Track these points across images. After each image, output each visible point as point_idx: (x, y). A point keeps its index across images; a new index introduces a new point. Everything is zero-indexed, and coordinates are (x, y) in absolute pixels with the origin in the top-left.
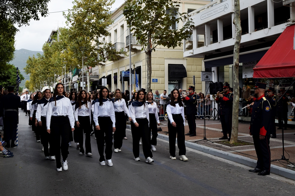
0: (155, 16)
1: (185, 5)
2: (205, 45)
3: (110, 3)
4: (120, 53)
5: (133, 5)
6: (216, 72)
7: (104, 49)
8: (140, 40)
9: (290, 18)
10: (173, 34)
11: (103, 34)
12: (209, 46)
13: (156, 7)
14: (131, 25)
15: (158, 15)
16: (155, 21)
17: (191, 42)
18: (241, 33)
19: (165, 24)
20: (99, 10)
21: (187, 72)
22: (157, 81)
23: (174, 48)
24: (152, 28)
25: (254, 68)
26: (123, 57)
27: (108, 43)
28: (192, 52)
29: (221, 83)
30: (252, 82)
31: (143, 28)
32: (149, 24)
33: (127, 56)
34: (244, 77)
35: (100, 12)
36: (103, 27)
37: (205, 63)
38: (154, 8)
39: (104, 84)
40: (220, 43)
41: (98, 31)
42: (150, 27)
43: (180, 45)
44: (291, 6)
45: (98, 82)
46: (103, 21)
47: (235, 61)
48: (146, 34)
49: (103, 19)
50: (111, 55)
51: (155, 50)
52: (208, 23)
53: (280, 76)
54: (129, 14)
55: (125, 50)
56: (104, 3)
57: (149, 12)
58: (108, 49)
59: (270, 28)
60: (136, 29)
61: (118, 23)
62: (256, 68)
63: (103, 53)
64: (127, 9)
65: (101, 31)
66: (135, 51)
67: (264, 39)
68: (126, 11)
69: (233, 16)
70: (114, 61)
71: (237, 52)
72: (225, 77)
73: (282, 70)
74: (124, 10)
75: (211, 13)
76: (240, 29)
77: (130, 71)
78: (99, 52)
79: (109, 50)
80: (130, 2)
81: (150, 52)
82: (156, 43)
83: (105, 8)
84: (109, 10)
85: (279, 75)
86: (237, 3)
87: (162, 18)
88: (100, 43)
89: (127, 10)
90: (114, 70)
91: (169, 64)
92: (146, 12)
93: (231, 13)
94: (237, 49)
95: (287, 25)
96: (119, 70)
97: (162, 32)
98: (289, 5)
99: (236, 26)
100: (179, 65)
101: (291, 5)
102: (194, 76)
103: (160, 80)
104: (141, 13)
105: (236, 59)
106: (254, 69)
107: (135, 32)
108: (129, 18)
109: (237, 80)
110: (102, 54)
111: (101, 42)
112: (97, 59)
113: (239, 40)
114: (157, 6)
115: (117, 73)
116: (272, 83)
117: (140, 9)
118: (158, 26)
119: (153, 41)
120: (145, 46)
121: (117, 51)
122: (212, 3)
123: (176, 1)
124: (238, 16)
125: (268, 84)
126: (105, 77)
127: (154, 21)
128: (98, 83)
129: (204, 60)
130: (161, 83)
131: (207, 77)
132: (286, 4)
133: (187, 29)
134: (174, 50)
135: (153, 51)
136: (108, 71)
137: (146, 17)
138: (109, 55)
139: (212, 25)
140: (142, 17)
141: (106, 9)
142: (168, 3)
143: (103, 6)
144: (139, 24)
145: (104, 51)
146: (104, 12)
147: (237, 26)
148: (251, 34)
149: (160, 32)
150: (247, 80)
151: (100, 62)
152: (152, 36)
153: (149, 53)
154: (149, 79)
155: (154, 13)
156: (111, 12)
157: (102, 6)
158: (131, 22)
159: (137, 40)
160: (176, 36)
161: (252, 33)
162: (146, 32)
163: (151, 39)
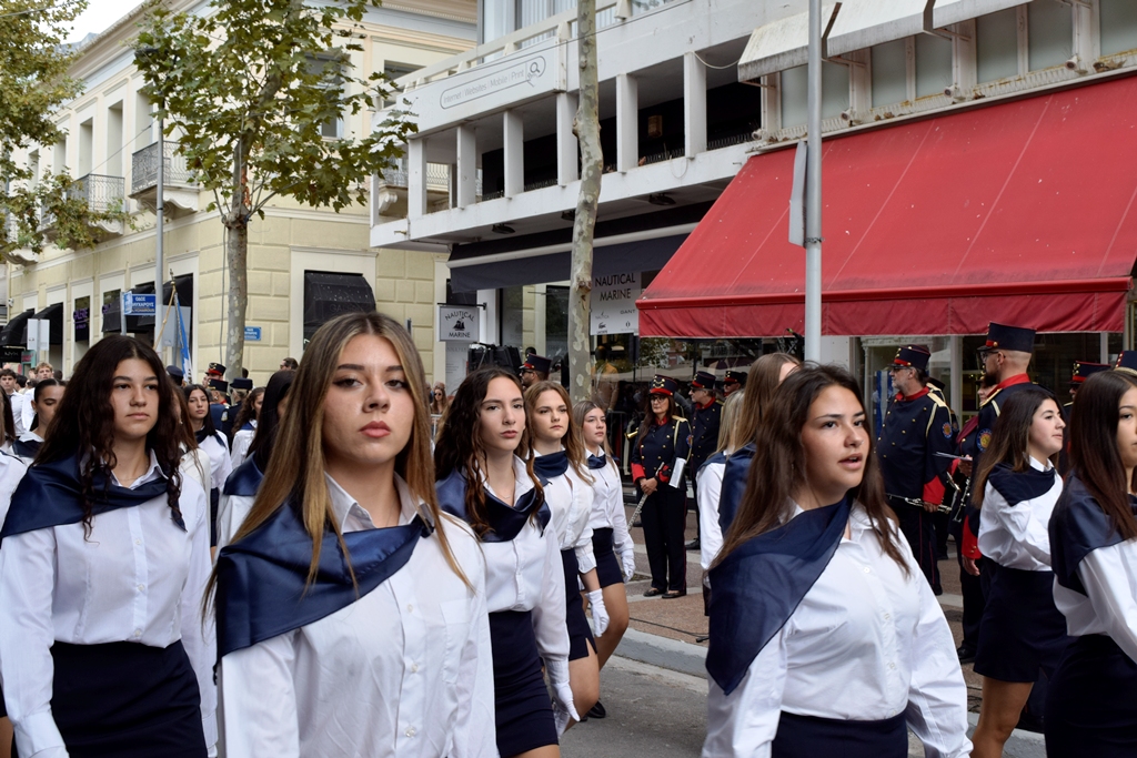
0: (264, 82)
1: (376, 45)
2: (455, 205)
3: (69, 10)
4: (105, 217)
5: (176, 30)
6: (492, 307)
7: (41, 197)
8: (201, 172)
9: (760, 127)
10: (336, 155)
11: (34, 136)
12: (472, 208)
13: (271, 46)
14: (167, 107)
15: (277, 80)
16: (264, 101)
17: (395, 188)
18: (601, 169)
19: (305, 116)
20: (20, 37)
21: (377, 303)
22: (258, 336)
23: (337, 211)
24: (254, 129)
25: (638, 301)
26: (117, 236)
27: (55, 172)
28: (405, 229)
29: (513, 352)
30: (622, 348)
31: (217, 126)
32: (242, 110)
33: (135, 231)
34: (595, 331)
35: (22, 44)
36: (37, 108)
37: (453, 270)
38: (262, 49)
39: (38, 341)
40: (510, 199)
41: (12, 125)
42: (245, 123)
43: (361, 200)
44: (764, 86)
45: (4, 334)
46: (38, 82)
47: (580, 271)
48: (227, 148)
49: (35, 76)
50: (69, 225)
51: (261, 213)
52: (467, 124)
53: (732, 330)
54: (159, 63)
55: (128, 206)
56: (42, 11)
57: (242, 65)
58: (55, 199)
59: (692, 159)
60: (185, 127)
61: (100, 95)
62: (645, 299)
63: (32, 213)
64: (151, 43)
65: (28, 122)
66: (171, 210)
67: (670, 196)
68: (148, 51)
69: (562, 106)
70: (75, 249)
71: (585, 239)
72: (524, 328)
73: (737, 311)
74: (136, 47)
75: (482, 87)
76: (598, 155)
77: (158, 295)
78: (18, 209)
79: (59, 204)
80: (162, 16)
81: (241, 222)
82: (266, 188)
83: (44, 28)
84: (61, 37)
85: (726, 327)
86: (589, 60)
87: (290, 92)
88: (20, 174)
89: (150, 47)
90: (74, 284)
91: (306, 272)
92: (230, 63)
93: (557, 93)
94: (584, 228)
95: (752, 151)
96: (96, 288)
97: (292, 145)
98: (757, 80)
99: (582, 144)
100: (347, 277)
101: (764, 81)
102: (409, 323)
103: (270, 331)
104: (209, 65)
105: (582, 265)
106: (638, 305)
107: (184, 140)
108: (157, 79)
109: (583, 343)
110: (26, 216)
111: (25, 170)
112: (6, 235)
113: (593, 195)
114: (276, 42)
115: (88, 297)
116: (678, 352)
117: (205, 50)
118: (277, 120)
119: (257, 178)
120: (221, 198)
121: (91, 209)
122: (482, 50)
123: (347, 30)
124: (592, 106)
125: (663, 357)
126: (36, 312)
127: (261, 100)
128: (4, 338)
129: (450, 259)
130: (275, 346)
131: (460, 326)
132: (748, 78)
133: (390, 137)
134: (336, 218)
135: (255, 217)
136: (50, 290)
137: (227, 81)
138: (61, 224)
139: (483, 130)
140: (212, 80)
141: (50, 34)
142: (317, 35)
143: (38, 21)
144: (200, 108)
145: (38, 206)
146: (39, 46)
147: (587, 145)
148: (624, 174)
149: (285, 147)
150: (604, 341)
151: (16, 252)
152: (253, 159)
153: (238, 225)
154: (237, 329)
155: (263, 71)
156: (70, 46)
157: (34, 23)
158: (167, 99)
159: (189, 168)
160: (347, 163)
161: (629, 172)
162: (229, 142)
163: (249, 171)
